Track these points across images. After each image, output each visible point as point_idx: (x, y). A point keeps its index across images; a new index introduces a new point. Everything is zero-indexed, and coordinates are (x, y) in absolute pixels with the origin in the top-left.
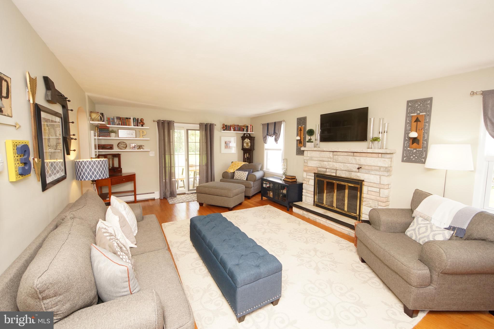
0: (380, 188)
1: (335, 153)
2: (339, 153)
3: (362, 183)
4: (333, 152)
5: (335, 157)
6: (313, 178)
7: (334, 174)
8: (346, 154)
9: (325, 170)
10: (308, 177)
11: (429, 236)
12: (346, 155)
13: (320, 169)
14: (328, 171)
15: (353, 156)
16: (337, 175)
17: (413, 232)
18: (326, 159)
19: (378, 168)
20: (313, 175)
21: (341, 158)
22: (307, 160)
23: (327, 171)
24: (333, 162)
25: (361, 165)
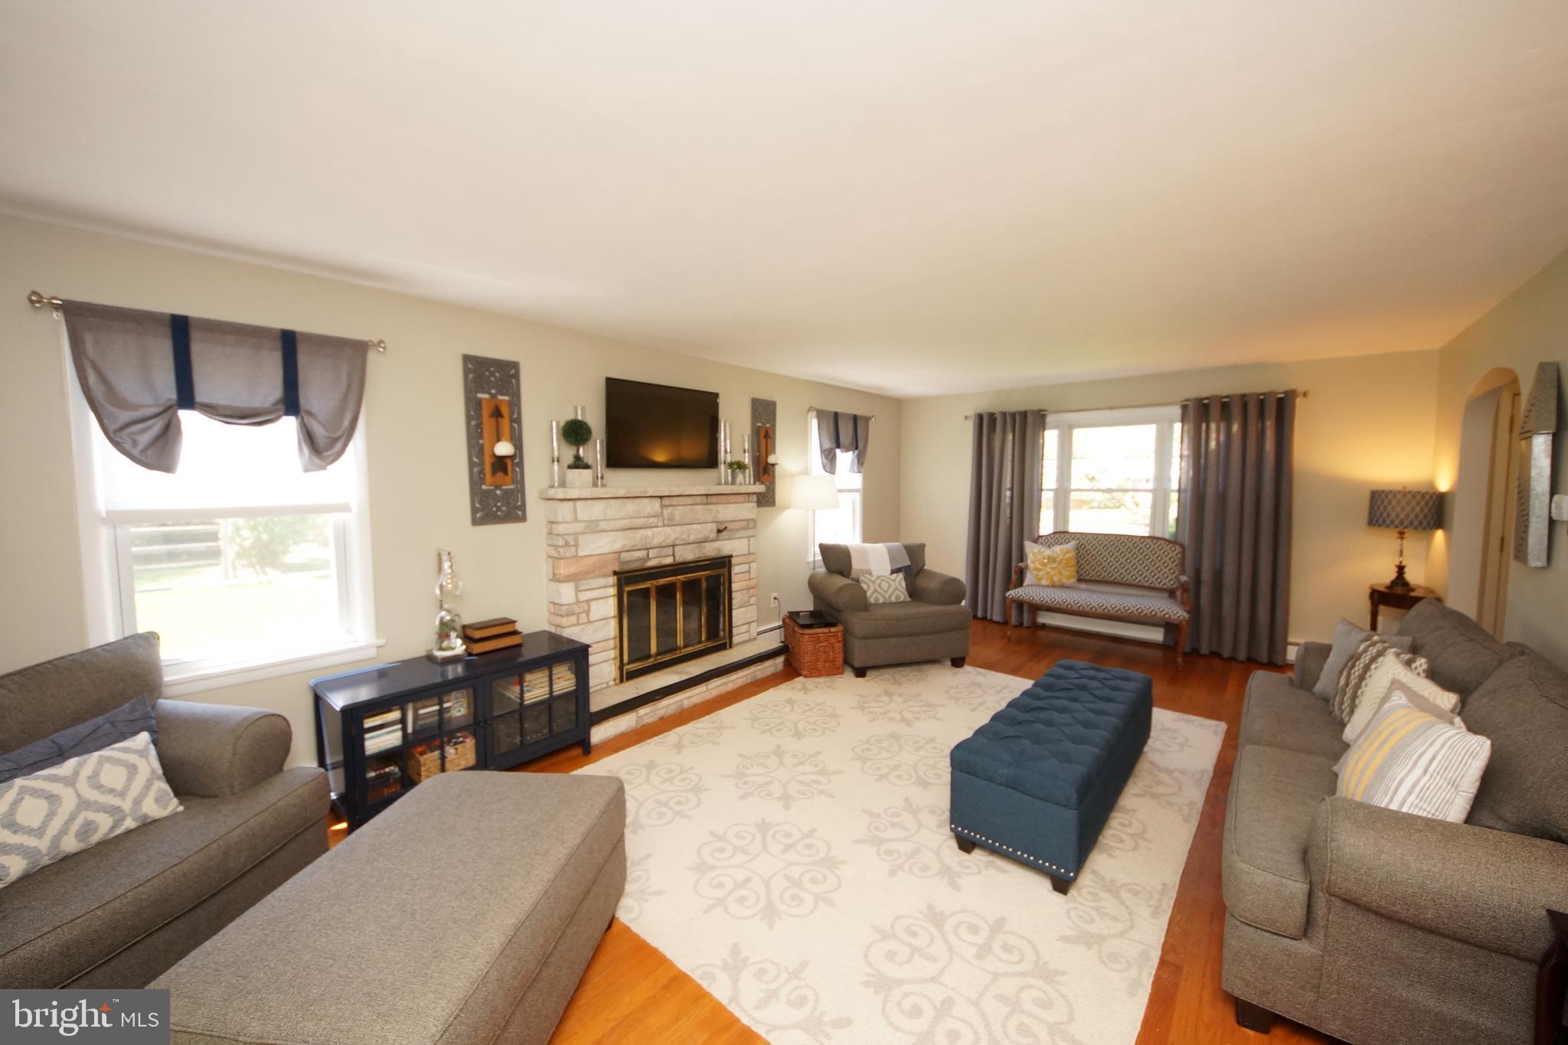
0: (749, 563)
1: (666, 502)
2: (675, 501)
3: (730, 562)
4: (661, 497)
5: (666, 512)
6: (613, 591)
7: (669, 560)
8: (689, 500)
9: (642, 554)
10: (584, 596)
11: (896, 587)
12: (691, 503)
13: (626, 556)
14: (654, 556)
15: (707, 504)
16: (679, 559)
17: (876, 594)
18: (644, 520)
19: (745, 523)
20: (612, 580)
21: (679, 512)
22: (576, 535)
23: (650, 556)
24: (664, 525)
25: (721, 523)
